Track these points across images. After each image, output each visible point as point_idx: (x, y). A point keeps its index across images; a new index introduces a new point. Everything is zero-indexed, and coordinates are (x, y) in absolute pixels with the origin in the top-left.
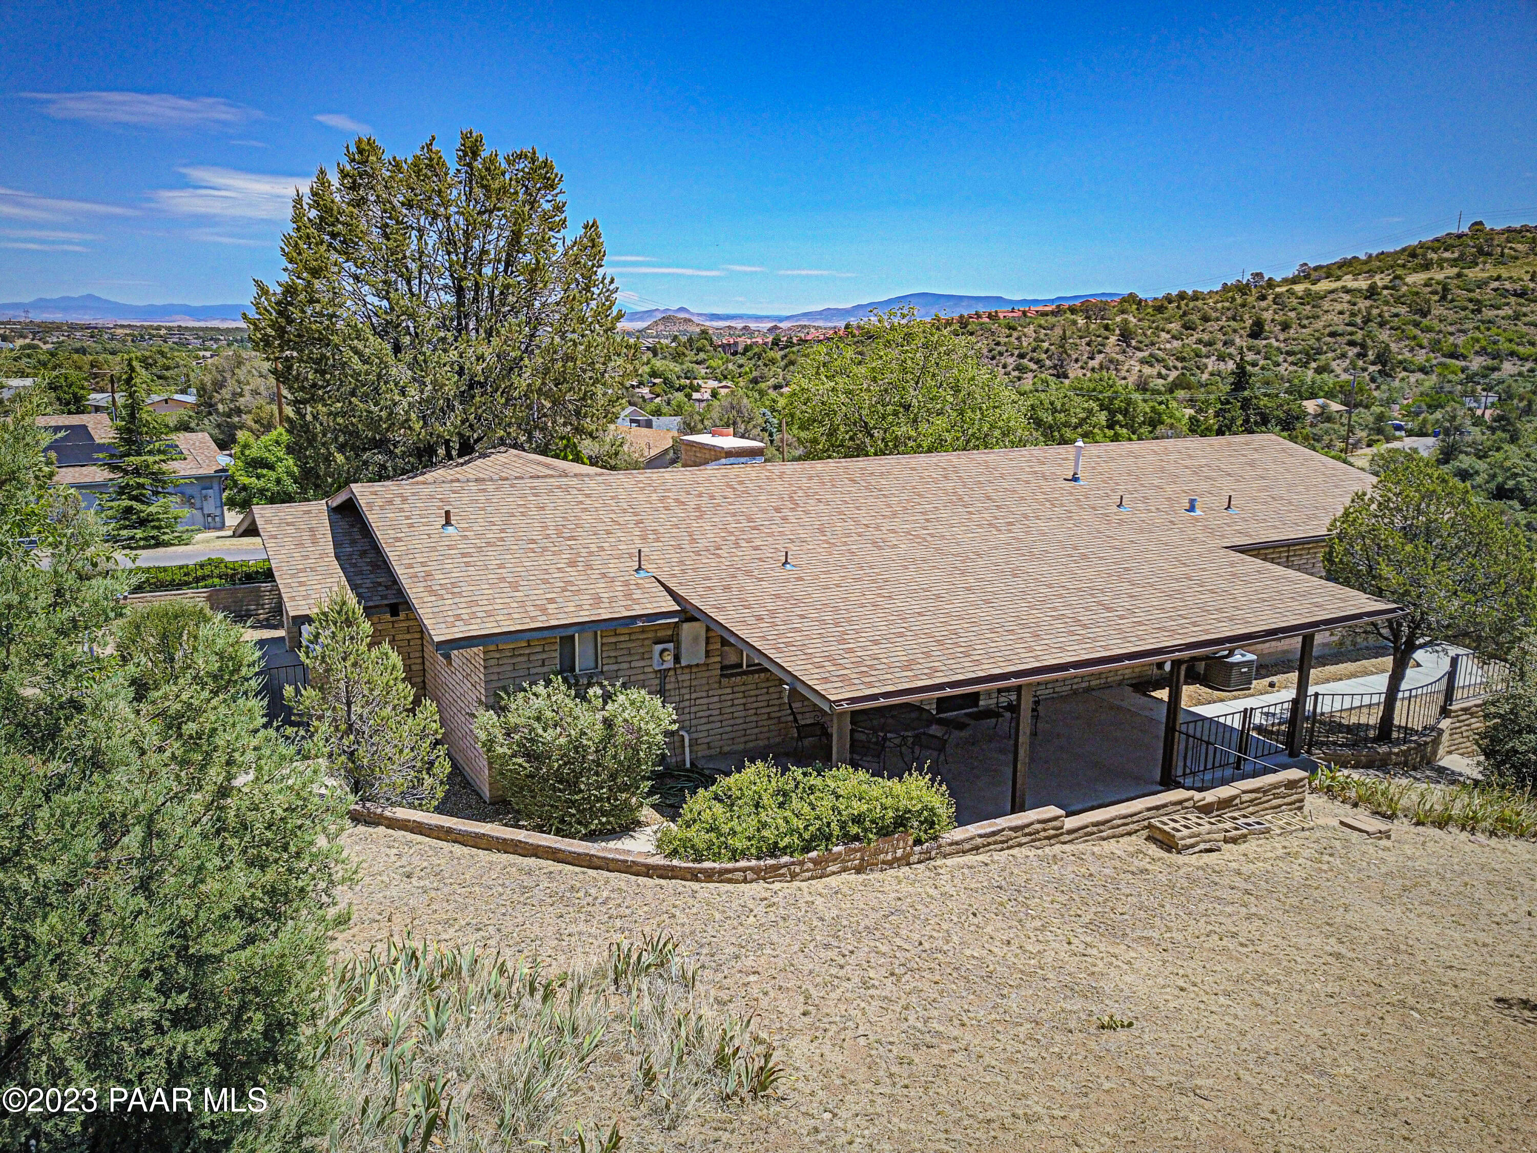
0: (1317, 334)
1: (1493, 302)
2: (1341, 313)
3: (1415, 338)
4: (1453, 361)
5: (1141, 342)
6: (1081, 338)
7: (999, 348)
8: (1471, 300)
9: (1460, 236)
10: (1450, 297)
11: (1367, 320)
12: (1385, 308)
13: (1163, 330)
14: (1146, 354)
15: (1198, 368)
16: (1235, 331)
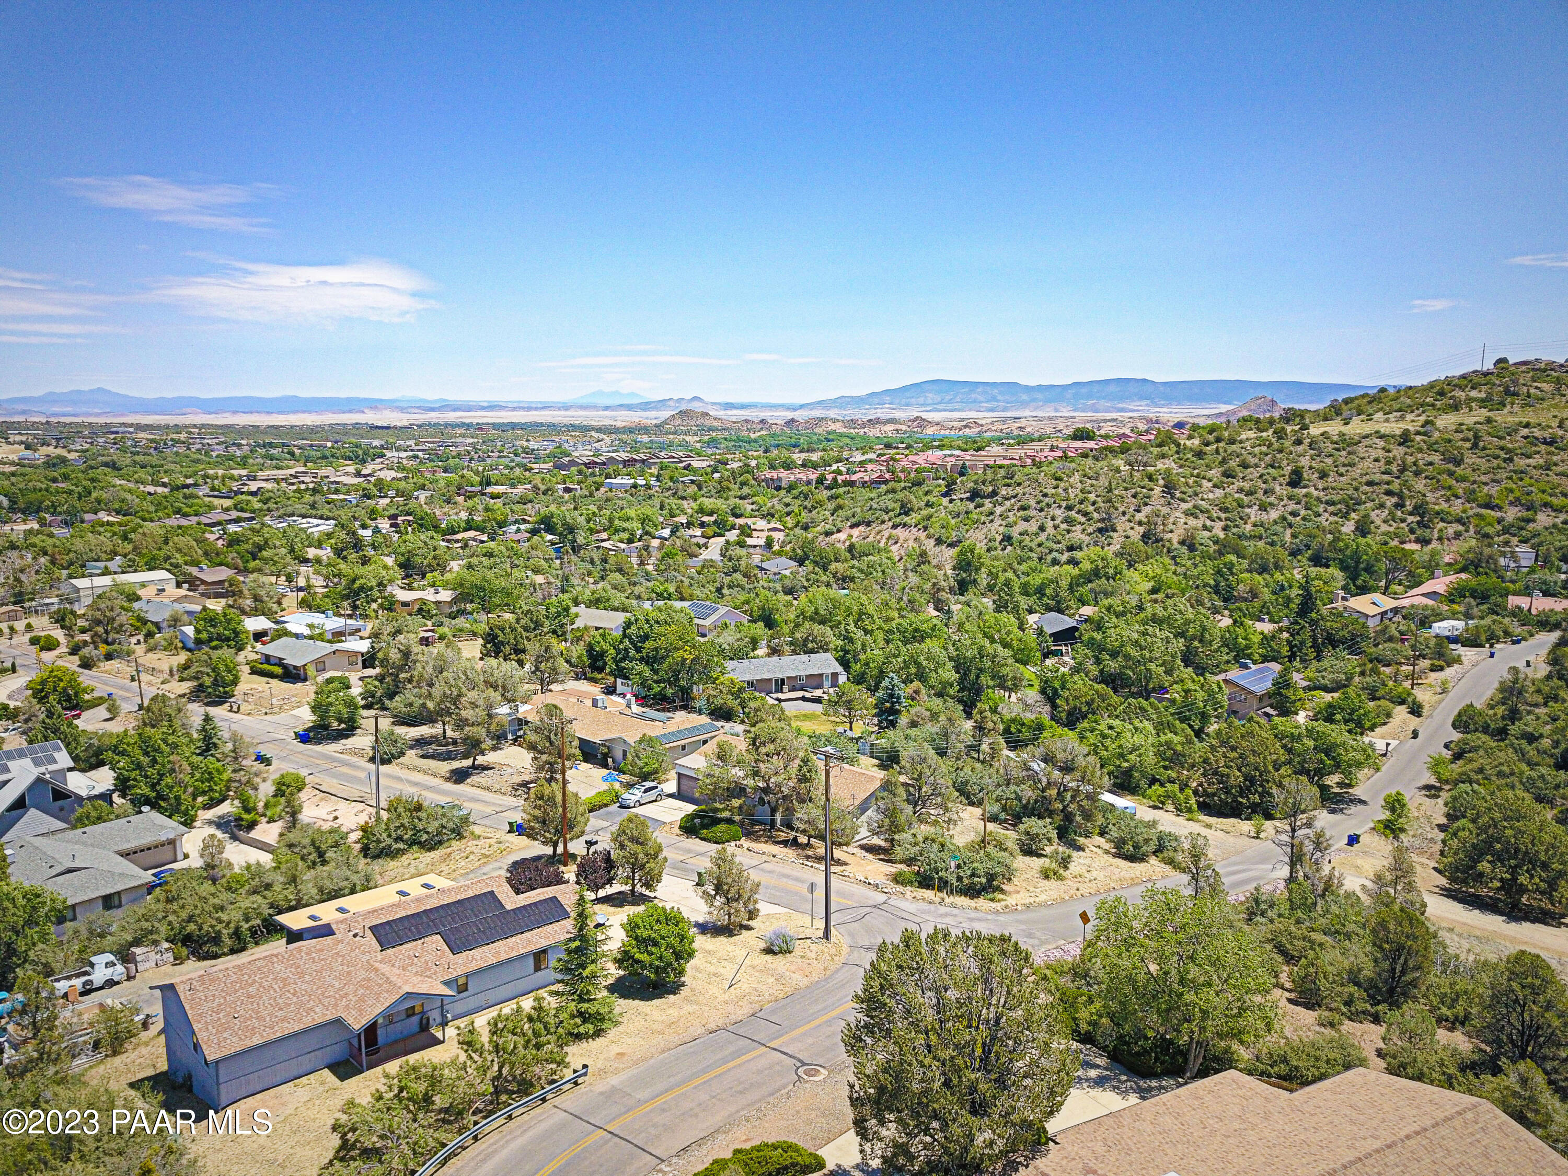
0: (1354, 483)
1: (1524, 451)
2: (1376, 460)
3: (1450, 488)
4: (1489, 511)
5: (1184, 493)
6: (1126, 489)
7: (1047, 500)
8: (1502, 448)
9: (1486, 374)
10: (1481, 445)
11: (1403, 469)
12: (1420, 456)
13: (1204, 478)
14: (1189, 505)
15: (1241, 518)
16: (1274, 479)
